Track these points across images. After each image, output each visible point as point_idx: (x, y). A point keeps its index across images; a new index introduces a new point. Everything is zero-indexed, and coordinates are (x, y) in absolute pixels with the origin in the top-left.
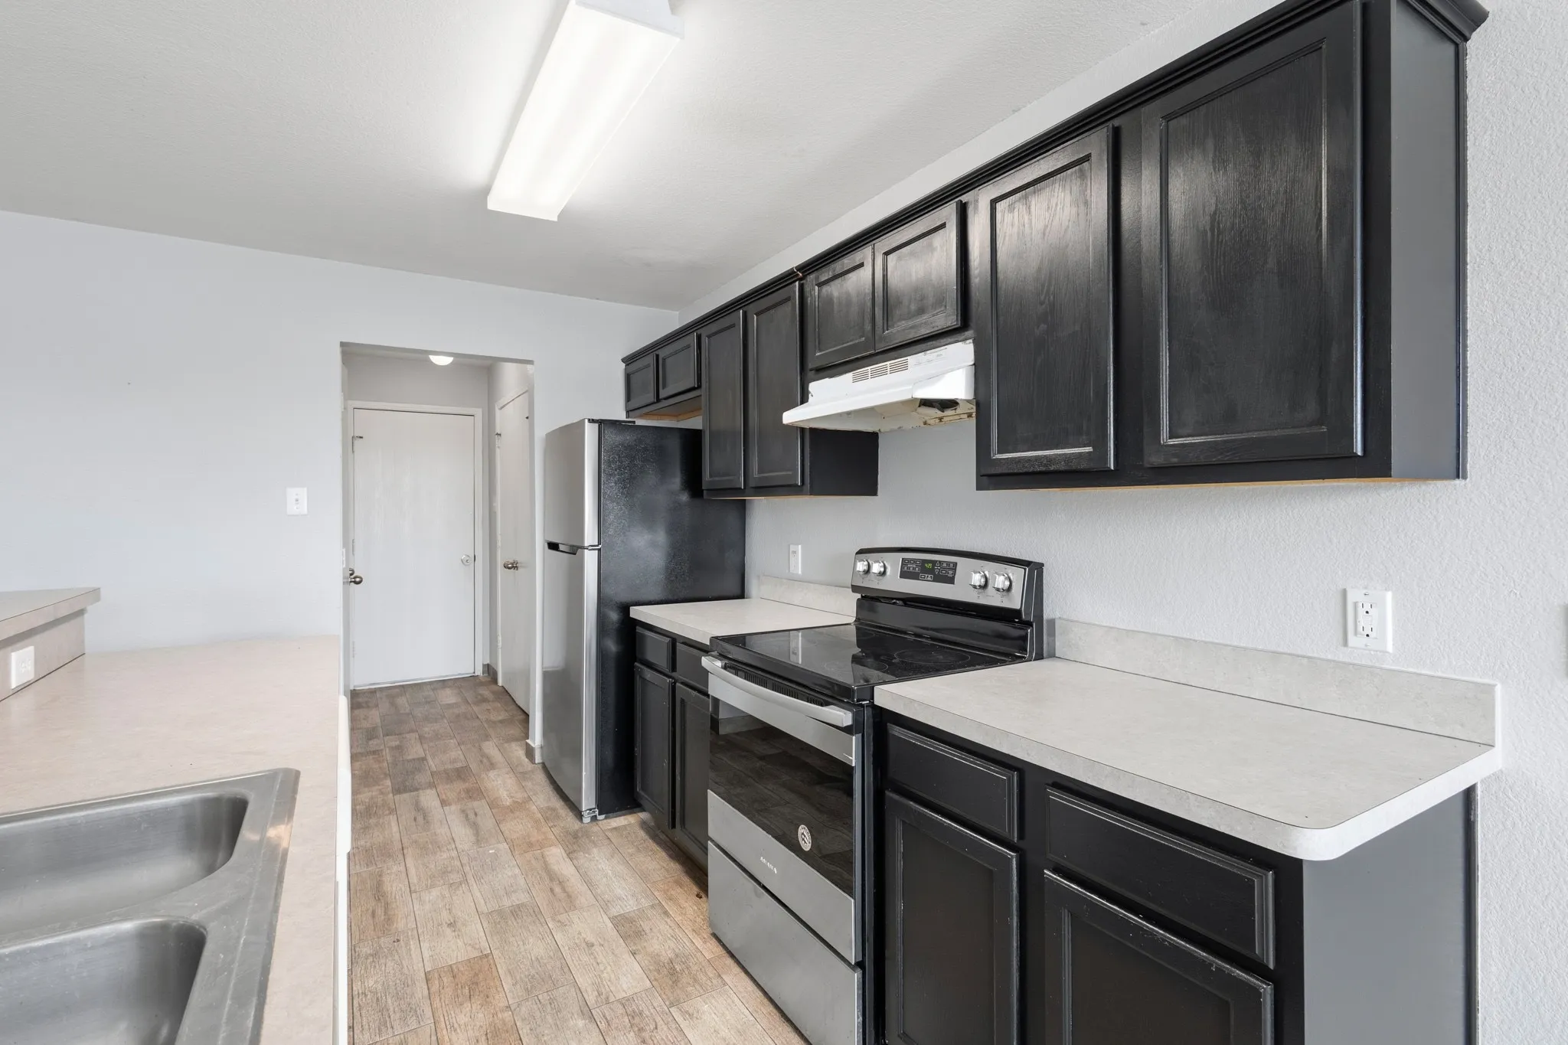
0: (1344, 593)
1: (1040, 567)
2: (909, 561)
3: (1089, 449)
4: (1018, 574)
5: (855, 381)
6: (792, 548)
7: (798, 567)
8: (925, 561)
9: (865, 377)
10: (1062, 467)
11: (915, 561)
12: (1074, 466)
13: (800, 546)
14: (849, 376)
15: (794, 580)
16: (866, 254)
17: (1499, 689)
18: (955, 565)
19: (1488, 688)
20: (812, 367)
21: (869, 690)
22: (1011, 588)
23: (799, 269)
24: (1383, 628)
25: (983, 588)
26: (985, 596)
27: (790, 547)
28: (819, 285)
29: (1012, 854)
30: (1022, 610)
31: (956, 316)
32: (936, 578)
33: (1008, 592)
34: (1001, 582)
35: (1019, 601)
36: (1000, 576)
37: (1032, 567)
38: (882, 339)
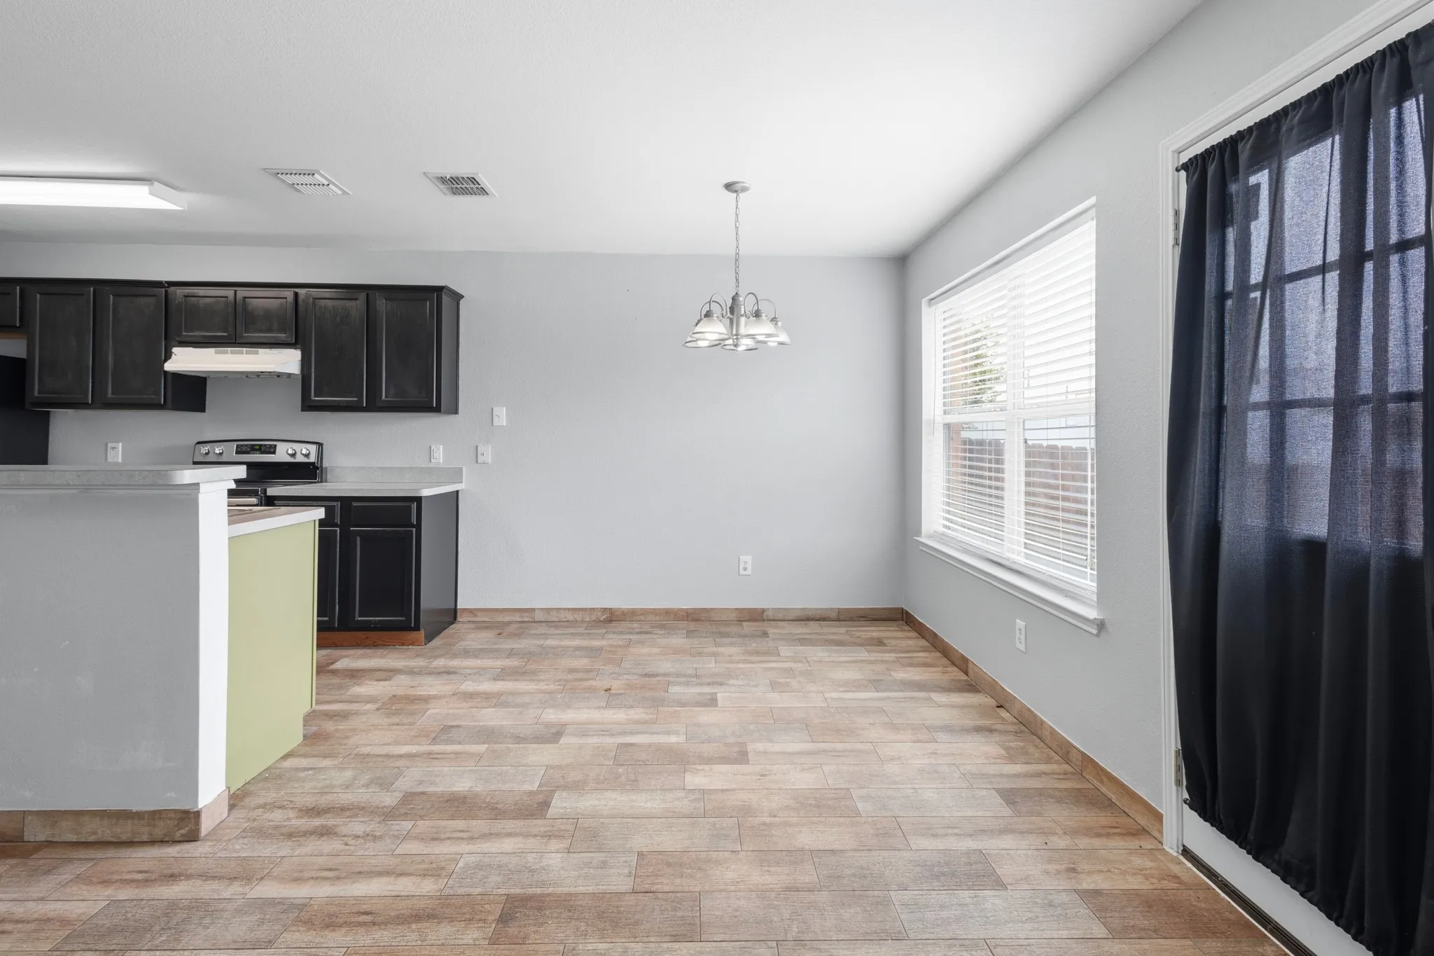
0: (431, 447)
1: (322, 444)
2: (242, 446)
3: (356, 399)
4: (313, 448)
5: (217, 353)
6: (110, 445)
7: (117, 456)
8: (253, 445)
9: (225, 353)
10: (345, 405)
11: (246, 445)
12: (350, 404)
13: (120, 444)
14: (212, 349)
16: (229, 292)
17: (464, 468)
18: (275, 446)
19: (461, 469)
20: (177, 339)
21: (265, 490)
22: (309, 454)
23: (167, 282)
24: (440, 456)
25: (293, 455)
26: (295, 458)
27: (107, 444)
28: (185, 296)
29: (338, 529)
30: (314, 463)
31: (292, 337)
32: (262, 453)
33: (307, 456)
34: (304, 451)
35: (312, 459)
36: (304, 449)
37: (320, 445)
38: (242, 337)
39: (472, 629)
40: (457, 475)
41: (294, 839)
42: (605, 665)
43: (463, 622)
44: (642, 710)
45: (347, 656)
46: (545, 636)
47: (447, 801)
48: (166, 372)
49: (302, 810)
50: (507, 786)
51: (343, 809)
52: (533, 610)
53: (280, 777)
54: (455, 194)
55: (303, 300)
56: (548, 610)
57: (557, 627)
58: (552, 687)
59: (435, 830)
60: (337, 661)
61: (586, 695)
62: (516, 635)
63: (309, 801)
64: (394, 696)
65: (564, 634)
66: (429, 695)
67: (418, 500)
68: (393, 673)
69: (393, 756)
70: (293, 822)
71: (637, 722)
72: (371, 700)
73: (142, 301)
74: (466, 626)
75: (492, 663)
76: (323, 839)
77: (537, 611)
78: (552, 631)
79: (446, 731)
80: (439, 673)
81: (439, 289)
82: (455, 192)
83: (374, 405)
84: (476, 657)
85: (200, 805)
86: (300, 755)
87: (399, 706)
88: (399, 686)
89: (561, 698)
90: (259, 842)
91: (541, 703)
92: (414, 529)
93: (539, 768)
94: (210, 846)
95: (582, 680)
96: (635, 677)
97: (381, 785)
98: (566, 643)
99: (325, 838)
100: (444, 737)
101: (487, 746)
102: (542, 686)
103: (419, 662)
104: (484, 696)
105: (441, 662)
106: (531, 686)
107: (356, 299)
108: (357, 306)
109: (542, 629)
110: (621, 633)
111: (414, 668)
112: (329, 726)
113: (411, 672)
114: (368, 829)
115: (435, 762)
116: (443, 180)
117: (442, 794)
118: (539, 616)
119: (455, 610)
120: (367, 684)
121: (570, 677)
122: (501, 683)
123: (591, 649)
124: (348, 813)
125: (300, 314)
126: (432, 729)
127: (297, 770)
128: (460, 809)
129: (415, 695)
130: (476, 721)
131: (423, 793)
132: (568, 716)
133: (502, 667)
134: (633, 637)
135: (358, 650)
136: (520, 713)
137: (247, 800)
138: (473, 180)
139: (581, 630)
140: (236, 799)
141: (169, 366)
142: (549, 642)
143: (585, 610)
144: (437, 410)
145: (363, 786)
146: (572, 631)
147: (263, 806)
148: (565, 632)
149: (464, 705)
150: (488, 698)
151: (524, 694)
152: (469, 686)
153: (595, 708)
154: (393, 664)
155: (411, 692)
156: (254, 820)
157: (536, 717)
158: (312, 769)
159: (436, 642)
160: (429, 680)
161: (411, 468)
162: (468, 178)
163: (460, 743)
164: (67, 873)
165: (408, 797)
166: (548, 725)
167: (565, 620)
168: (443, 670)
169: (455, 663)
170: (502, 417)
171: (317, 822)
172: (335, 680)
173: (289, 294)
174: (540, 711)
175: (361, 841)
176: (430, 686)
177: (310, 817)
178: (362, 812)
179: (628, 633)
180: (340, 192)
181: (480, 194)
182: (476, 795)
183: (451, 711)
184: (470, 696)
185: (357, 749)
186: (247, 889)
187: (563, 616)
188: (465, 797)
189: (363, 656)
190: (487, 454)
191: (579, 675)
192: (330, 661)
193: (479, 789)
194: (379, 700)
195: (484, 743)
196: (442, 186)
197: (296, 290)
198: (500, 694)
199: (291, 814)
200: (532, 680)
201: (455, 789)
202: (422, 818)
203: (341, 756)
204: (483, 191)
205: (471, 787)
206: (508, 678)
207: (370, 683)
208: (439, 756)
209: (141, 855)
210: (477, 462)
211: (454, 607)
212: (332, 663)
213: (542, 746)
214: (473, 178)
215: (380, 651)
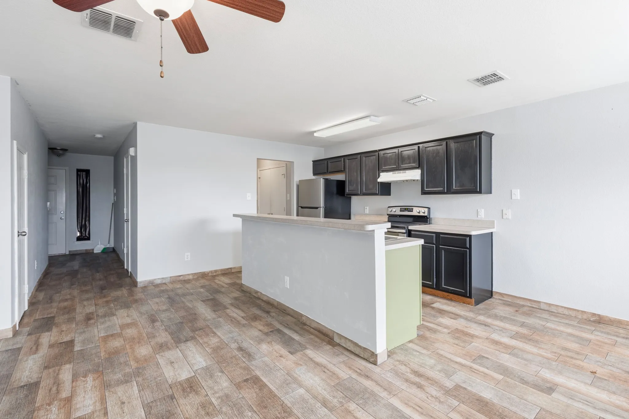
0: (478, 210)
1: (430, 208)
2: (402, 208)
3: (442, 189)
4: (426, 210)
5: (393, 174)
6: (366, 207)
7: (367, 211)
8: (405, 208)
9: (396, 173)
10: (438, 191)
11: (403, 208)
12: (440, 191)
13: (368, 207)
14: (392, 173)
15: (367, 214)
16: (396, 150)
17: (495, 221)
18: (413, 208)
19: (494, 221)
20: (381, 170)
21: (408, 227)
22: (425, 212)
23: (378, 150)
24: (482, 214)
25: (419, 212)
26: (420, 214)
27: (364, 207)
28: (384, 154)
29: (435, 246)
30: (427, 216)
31: (417, 165)
32: (409, 211)
33: (424, 213)
34: (423, 211)
35: (426, 214)
36: (423, 210)
37: (429, 208)
38: (401, 167)
39: (501, 304)
40: (492, 224)
41: (408, 383)
42: (592, 353)
43: (496, 299)
44: (624, 399)
45: (439, 302)
46: (547, 320)
47: (478, 400)
48: (378, 182)
49: (412, 371)
50: (513, 408)
51: (428, 379)
52: (539, 302)
53: (406, 350)
54: (485, 85)
55: (421, 149)
56: (550, 305)
57: (556, 316)
58: (549, 355)
59: (469, 414)
60: (435, 303)
61: (575, 370)
62: (527, 314)
63: (416, 368)
64: (457, 329)
65: (560, 322)
66: (474, 335)
67: (470, 236)
68: (458, 317)
69: (453, 361)
70: (409, 374)
71: (618, 407)
72: (446, 327)
73: (372, 158)
74: (498, 301)
75: (510, 327)
76: (418, 389)
77: (542, 304)
78: (553, 318)
79: (480, 358)
80: (481, 324)
81: (480, 134)
82: (485, 84)
83: (450, 191)
84: (501, 321)
85: (377, 353)
86: (415, 343)
87: (458, 335)
88: (460, 324)
89: (555, 365)
90: (396, 378)
91: (540, 364)
92: (468, 250)
93: (536, 407)
94: (380, 370)
95: (572, 358)
96: (620, 371)
97: (446, 374)
98: (562, 328)
99: (419, 389)
100: (479, 361)
101: (503, 377)
102: (541, 352)
103: (471, 315)
104: (504, 345)
105: (482, 318)
106: (535, 350)
107: (442, 145)
108: (442, 148)
109: (545, 315)
110: (608, 334)
111: (468, 317)
112: (428, 334)
113: (466, 319)
114: (438, 395)
115: (473, 374)
116: (478, 80)
117: (475, 395)
118: (543, 306)
119: (492, 291)
120: (446, 318)
121: (562, 352)
122: (515, 341)
123: (582, 339)
124: (430, 382)
125: (420, 155)
126: (473, 354)
127: (414, 350)
128: (484, 408)
129: (467, 332)
130: (498, 359)
131: (465, 389)
132: (559, 379)
133: (517, 332)
134: (619, 340)
135: (444, 300)
136: (526, 365)
137: (395, 356)
138: (494, 75)
139: (575, 323)
140: (390, 354)
141: (379, 180)
142: (549, 325)
143: (578, 311)
144: (480, 192)
145: (438, 371)
146: (567, 321)
147: (399, 361)
148: (560, 321)
149: (492, 347)
150: (506, 348)
151: (528, 353)
152: (496, 336)
153: (582, 382)
154: (458, 312)
155: (465, 330)
156: (395, 366)
157: (536, 371)
158: (419, 352)
159: (481, 306)
160: (474, 326)
161: (468, 220)
162: (492, 75)
163: (487, 368)
164: (342, 358)
165: (458, 387)
166: (545, 380)
167: (562, 313)
168: (483, 323)
169: (489, 321)
170: (517, 194)
171: (417, 379)
172: (433, 312)
173: (416, 147)
174: (540, 368)
175: (433, 399)
176: (475, 330)
177: (415, 375)
178: (436, 384)
179: (614, 335)
180: (432, 101)
181: (499, 81)
182: (493, 404)
183: (484, 348)
184: (496, 343)
185: (438, 350)
186: (389, 397)
187: (560, 310)
188: (487, 403)
189: (446, 304)
190: (509, 214)
191: (570, 354)
192: (432, 302)
193: (495, 401)
194: (450, 328)
195: (501, 374)
196: (478, 83)
197: (419, 145)
198: (514, 348)
199: (408, 370)
200: (536, 346)
201: (482, 395)
202: (463, 403)
203: (431, 351)
204: (501, 78)
205: (491, 398)
206: (520, 339)
207: (447, 318)
208: (476, 371)
209: (360, 362)
210: (503, 218)
211: (491, 290)
212: (433, 304)
213: (539, 392)
214: (494, 74)
215: (453, 303)
